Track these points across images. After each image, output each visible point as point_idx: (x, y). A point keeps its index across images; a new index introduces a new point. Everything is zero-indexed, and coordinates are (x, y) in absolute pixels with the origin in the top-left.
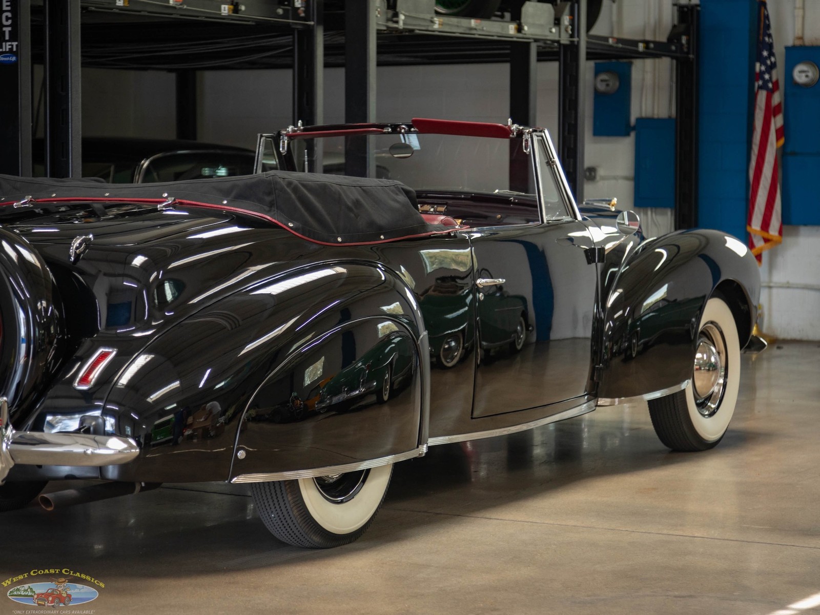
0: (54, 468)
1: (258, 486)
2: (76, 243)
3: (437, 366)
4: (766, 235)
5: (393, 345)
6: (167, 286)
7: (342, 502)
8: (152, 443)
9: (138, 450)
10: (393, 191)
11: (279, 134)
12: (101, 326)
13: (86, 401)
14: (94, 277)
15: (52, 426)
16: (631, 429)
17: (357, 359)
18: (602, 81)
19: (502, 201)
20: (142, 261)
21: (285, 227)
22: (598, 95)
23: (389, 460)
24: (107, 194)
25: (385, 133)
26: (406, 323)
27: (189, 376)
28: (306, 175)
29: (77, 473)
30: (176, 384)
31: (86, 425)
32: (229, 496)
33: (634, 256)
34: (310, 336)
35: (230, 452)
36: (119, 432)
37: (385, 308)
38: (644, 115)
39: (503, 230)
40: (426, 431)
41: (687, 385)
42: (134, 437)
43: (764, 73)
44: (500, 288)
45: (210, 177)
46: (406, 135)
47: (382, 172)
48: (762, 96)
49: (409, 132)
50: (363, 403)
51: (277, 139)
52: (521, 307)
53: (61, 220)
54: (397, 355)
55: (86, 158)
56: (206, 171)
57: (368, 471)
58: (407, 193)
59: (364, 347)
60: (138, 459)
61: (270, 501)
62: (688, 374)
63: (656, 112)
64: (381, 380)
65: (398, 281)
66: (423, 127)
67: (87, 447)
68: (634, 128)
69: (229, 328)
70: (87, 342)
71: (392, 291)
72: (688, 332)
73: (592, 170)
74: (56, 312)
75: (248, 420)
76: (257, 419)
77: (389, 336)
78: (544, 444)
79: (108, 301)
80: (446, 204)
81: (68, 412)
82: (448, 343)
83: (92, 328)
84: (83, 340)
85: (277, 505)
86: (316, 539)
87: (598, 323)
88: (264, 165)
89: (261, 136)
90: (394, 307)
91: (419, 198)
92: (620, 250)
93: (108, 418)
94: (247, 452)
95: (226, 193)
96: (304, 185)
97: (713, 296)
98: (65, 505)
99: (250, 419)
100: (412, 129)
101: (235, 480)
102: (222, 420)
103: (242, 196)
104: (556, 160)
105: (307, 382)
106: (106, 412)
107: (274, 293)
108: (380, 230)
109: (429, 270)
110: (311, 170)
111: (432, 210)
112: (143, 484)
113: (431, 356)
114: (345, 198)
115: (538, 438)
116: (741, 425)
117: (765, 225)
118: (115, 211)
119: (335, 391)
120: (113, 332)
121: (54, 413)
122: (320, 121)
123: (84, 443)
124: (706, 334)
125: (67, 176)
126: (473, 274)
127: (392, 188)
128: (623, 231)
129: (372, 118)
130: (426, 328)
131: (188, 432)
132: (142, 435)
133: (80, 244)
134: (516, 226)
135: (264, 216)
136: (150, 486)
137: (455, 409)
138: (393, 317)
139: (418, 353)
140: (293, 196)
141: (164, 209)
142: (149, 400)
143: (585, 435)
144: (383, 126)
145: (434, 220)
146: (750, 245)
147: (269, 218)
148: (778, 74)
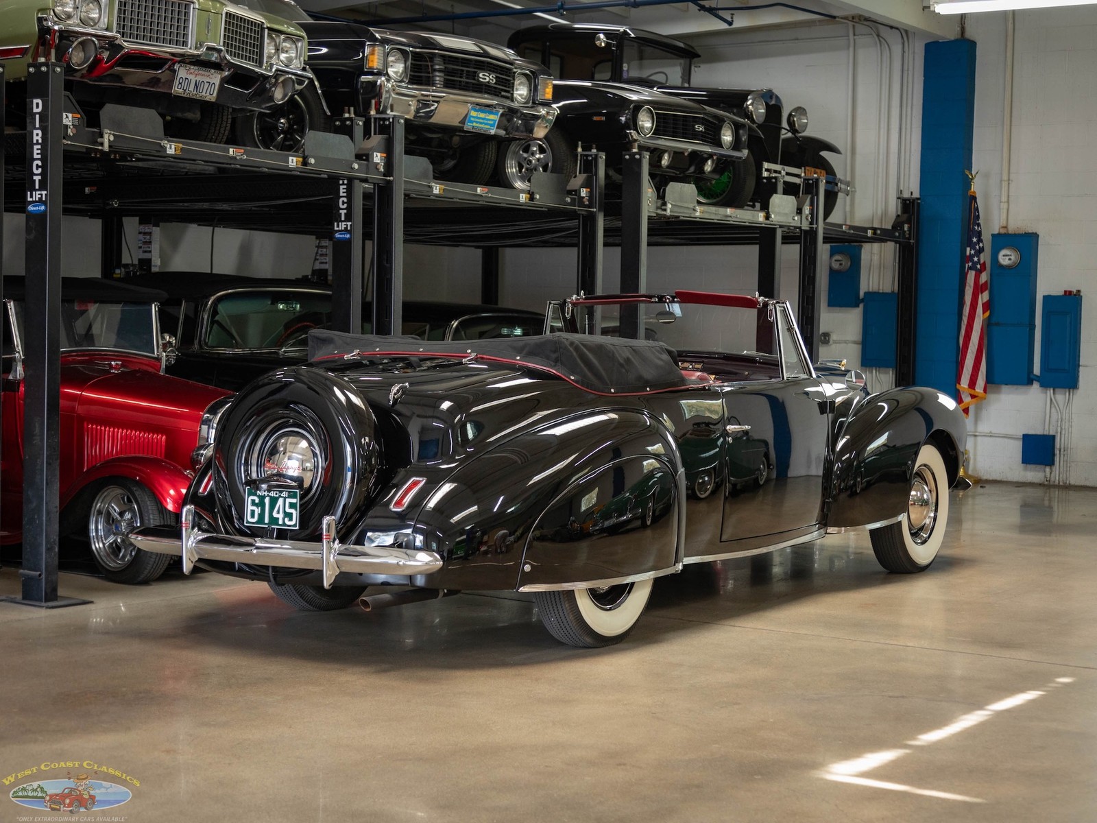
0: (372, 575)
1: (540, 594)
2: (395, 389)
3: (692, 497)
4: (972, 392)
5: (656, 479)
6: (469, 426)
7: (610, 609)
8: (453, 557)
9: (442, 563)
10: (658, 351)
11: (565, 302)
12: (414, 458)
13: (401, 520)
14: (409, 418)
15: (372, 541)
16: (856, 553)
17: (626, 490)
18: (836, 261)
19: (749, 360)
20: (448, 406)
21: (567, 379)
22: (833, 273)
23: (651, 575)
24: (421, 350)
25: (652, 302)
26: (666, 461)
27: (485, 501)
28: (586, 337)
29: (391, 580)
30: (475, 508)
31: (400, 541)
32: (517, 602)
33: (860, 408)
34: (587, 470)
35: (518, 566)
36: (426, 548)
37: (649, 448)
38: (871, 290)
39: (751, 385)
40: (682, 551)
41: (903, 518)
42: (438, 552)
43: (973, 256)
44: (746, 433)
45: (508, 336)
46: (670, 304)
47: (650, 334)
48: (971, 276)
49: (673, 302)
50: (629, 527)
51: (563, 306)
52: (763, 449)
53: (383, 370)
54: (659, 487)
55: (405, 319)
56: (505, 331)
57: (633, 584)
58: (670, 353)
59: (631, 480)
60: (441, 569)
61: (551, 607)
62: (905, 509)
63: (881, 288)
64: (645, 508)
65: (661, 426)
66: (685, 298)
67: (400, 560)
68: (862, 301)
69: (520, 462)
70: (402, 472)
71: (655, 434)
72: (905, 472)
73: (826, 335)
74: (377, 446)
75: (534, 539)
76: (542, 539)
77: (652, 471)
78: (781, 564)
79: (420, 438)
80: (702, 362)
81: (385, 529)
82: (703, 478)
83: (407, 461)
84: (399, 470)
85: (556, 611)
86: (588, 640)
87: (828, 465)
88: (552, 327)
89: (550, 303)
90: (657, 448)
91: (679, 356)
92: (847, 403)
93: (418, 535)
94: (532, 566)
95: (519, 351)
96: (583, 344)
97: (926, 443)
98: (381, 607)
99: (535, 539)
100: (676, 300)
101: (522, 589)
102: (512, 538)
103: (532, 353)
104: (796, 327)
105: (583, 508)
106: (416, 531)
107: (558, 434)
108: (647, 383)
109: (687, 416)
110: (591, 332)
111: (691, 367)
112: (446, 591)
113: (687, 489)
114: (618, 356)
115: (777, 559)
116: (948, 552)
117: (972, 384)
118: (428, 363)
119: (606, 516)
120: (424, 464)
121: (374, 531)
122: (599, 291)
123: (397, 555)
124: (919, 475)
125: (390, 334)
126: (724, 421)
127: (658, 348)
128: (851, 388)
129: (643, 290)
130: (684, 465)
131: (483, 548)
132: (446, 549)
133: (398, 391)
134: (760, 382)
135: (550, 370)
136: (451, 593)
137: (708, 532)
138: (656, 456)
139: (676, 487)
140: (575, 354)
141: (468, 362)
142: (452, 521)
143: (817, 557)
144: (651, 297)
145: (692, 375)
146: (959, 400)
147: (554, 371)
148: (985, 257)
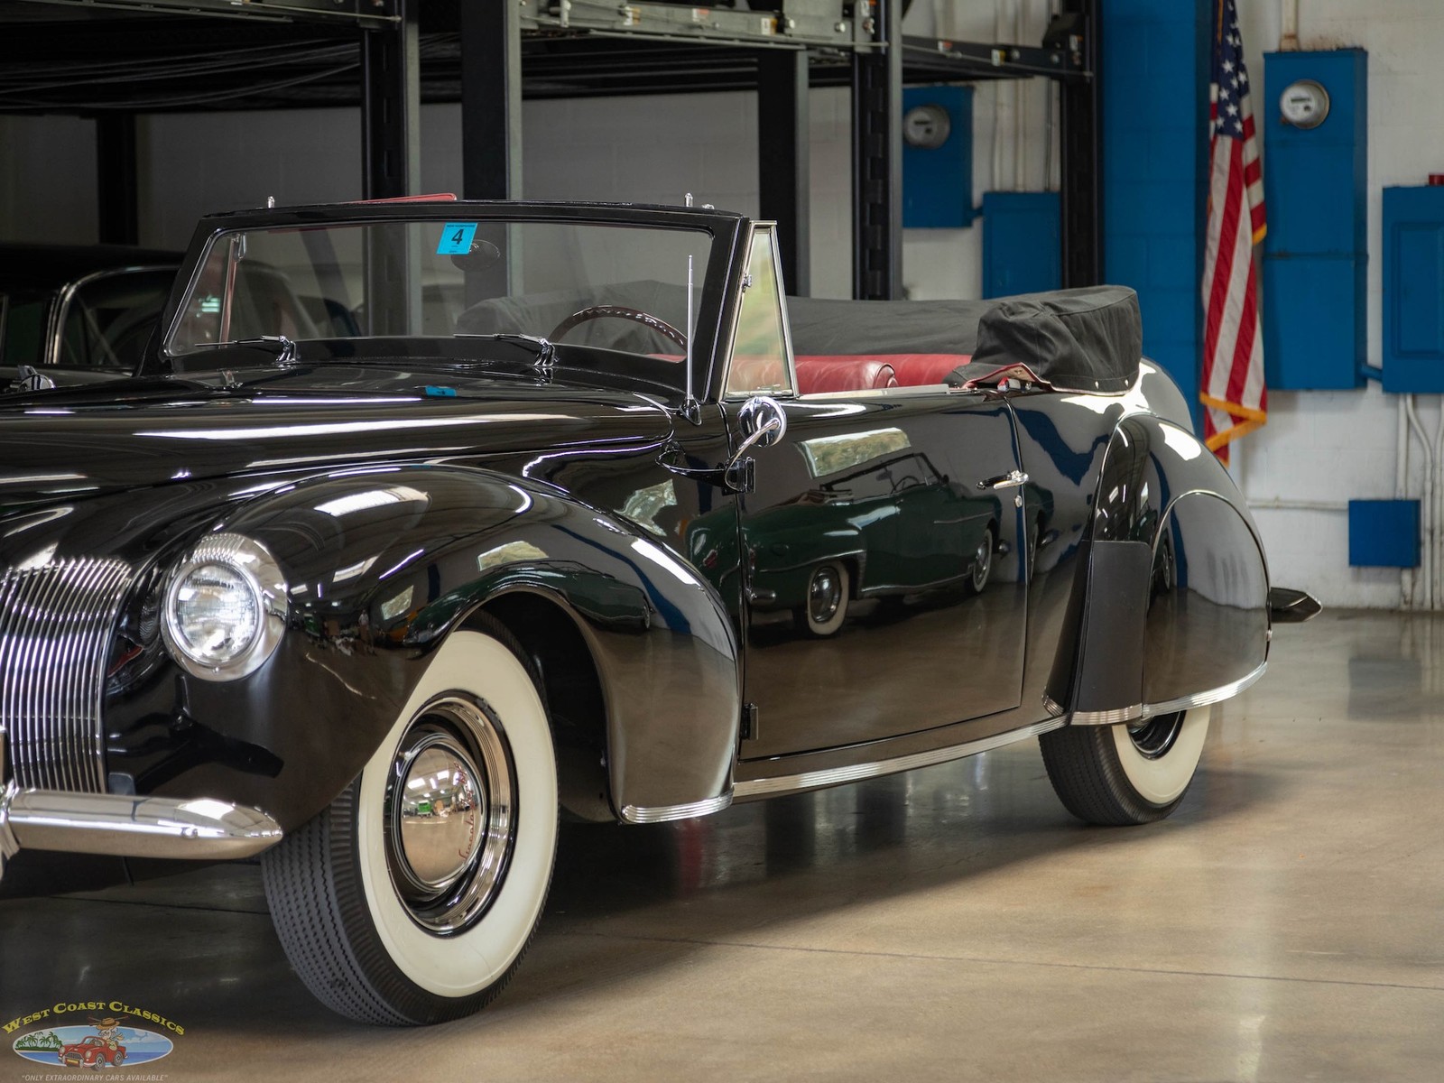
4: (1235, 409)
18: (918, 123)
22: (910, 149)
38: (997, 187)
43: (1226, 103)
48: (1224, 147)
63: (1020, 181)
68: (979, 212)
117: (1235, 390)
148: (1252, 105)
